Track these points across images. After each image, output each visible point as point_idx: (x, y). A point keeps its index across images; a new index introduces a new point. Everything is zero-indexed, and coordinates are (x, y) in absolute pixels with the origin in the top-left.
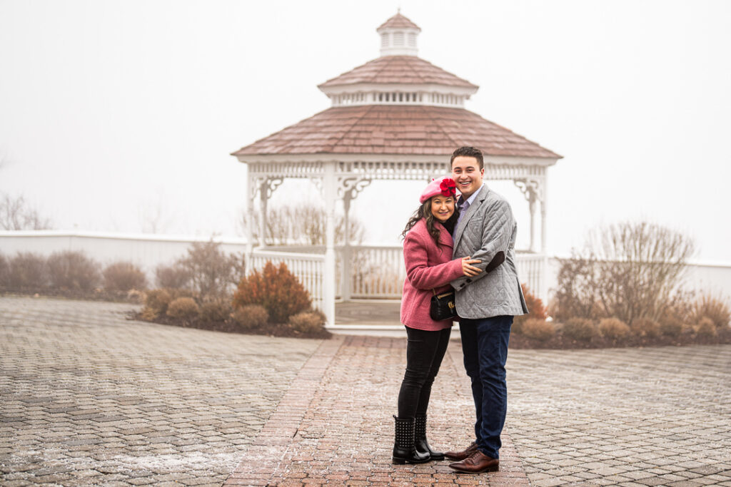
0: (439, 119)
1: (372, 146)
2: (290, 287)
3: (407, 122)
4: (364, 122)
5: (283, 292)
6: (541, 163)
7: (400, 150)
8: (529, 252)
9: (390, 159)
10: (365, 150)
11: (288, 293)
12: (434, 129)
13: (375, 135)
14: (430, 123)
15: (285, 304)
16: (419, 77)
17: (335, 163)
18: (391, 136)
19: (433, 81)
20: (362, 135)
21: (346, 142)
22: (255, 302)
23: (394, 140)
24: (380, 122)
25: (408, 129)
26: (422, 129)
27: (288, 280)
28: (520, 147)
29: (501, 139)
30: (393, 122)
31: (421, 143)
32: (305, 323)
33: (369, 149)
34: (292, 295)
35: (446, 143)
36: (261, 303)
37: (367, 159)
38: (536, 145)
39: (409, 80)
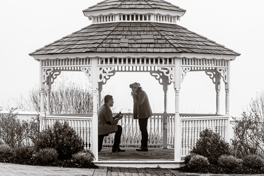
0: (161, 30)
1: (121, 47)
2: (71, 137)
3: (142, 33)
4: (115, 33)
5: (67, 140)
6: (226, 58)
7: (139, 50)
8: (216, 115)
9: (132, 56)
10: (116, 50)
11: (70, 140)
12: (160, 37)
13: (122, 41)
14: (156, 33)
15: (68, 147)
16: (149, 4)
17: (98, 58)
18: (133, 41)
19: (157, 7)
20: (114, 41)
21: (104, 45)
22: (49, 146)
23: (134, 43)
24: (125, 33)
25: (143, 37)
26: (152, 37)
27: (69, 132)
28: (213, 48)
29: (201, 43)
30: (133, 33)
31: (152, 46)
32: (82, 158)
33: (119, 50)
34: (72, 141)
35: (168, 45)
36: (53, 147)
37: (118, 56)
38: (223, 47)
39: (143, 6)
